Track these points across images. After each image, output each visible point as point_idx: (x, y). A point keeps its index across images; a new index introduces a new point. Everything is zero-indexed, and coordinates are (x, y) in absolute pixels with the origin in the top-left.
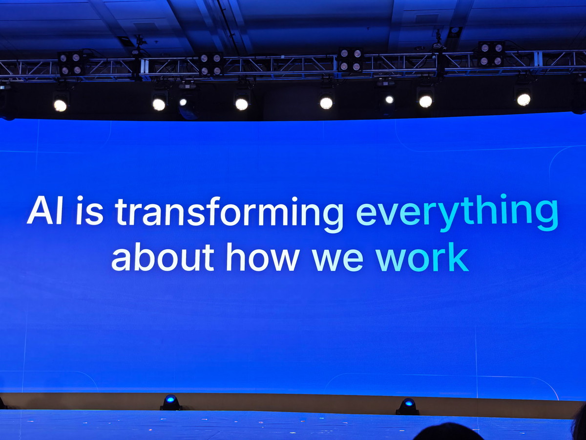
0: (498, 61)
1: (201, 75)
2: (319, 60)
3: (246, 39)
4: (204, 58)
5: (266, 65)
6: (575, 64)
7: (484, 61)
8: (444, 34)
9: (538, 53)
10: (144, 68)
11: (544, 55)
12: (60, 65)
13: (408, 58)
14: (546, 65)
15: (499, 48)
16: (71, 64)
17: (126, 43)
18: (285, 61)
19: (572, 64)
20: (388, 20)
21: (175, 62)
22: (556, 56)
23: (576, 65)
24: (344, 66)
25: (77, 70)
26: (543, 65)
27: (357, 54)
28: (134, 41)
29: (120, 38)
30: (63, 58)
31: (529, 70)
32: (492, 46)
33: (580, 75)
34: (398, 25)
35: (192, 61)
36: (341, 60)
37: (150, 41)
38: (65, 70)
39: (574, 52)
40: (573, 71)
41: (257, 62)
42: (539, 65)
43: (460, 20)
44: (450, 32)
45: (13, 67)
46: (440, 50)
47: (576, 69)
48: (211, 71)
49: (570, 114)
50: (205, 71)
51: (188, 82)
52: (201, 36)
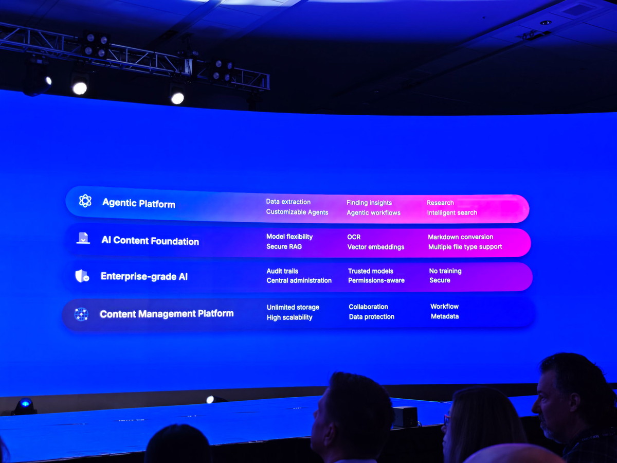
6: (29, 42)
19: (26, 43)
22: (11, 30)
23: (31, 44)
33: (34, 55)
39: (29, 29)
40: (27, 50)
47: (30, 49)
49: (21, 93)
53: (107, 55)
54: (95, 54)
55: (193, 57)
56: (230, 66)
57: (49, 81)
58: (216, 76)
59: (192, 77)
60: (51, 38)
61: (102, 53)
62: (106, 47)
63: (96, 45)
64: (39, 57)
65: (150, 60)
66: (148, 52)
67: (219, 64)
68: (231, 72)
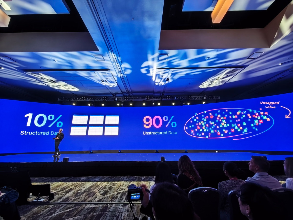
0: (169, 98)
1: (125, 100)
2: (143, 98)
3: (132, 95)
4: (125, 98)
5: (135, 98)
7: (167, 98)
8: (161, 94)
10: (116, 99)
11: (176, 97)
12: (103, 98)
13: (156, 98)
14: (176, 99)
15: (170, 96)
16: (105, 98)
17: (113, 95)
18: (138, 98)
19: (180, 99)
20: (153, 92)
21: (121, 98)
22: (178, 97)
24: (147, 99)
25: (106, 99)
27: (149, 97)
28: (115, 95)
29: (112, 94)
30: (104, 98)
31: (174, 99)
32: (169, 96)
34: (155, 93)
35: (124, 98)
36: (146, 98)
37: (117, 95)
38: (104, 99)
39: (180, 97)
41: (133, 98)
43: (164, 92)
44: (162, 94)
45: (96, 99)
46: (161, 96)
48: (126, 99)
49: (180, 106)
50: (125, 99)
51: (123, 101)
52: (125, 94)
53: (192, 98)
54: (190, 98)
55: (205, 96)
56: (212, 96)
57: (184, 103)
58: (210, 98)
59: (206, 99)
60: (184, 97)
61: (191, 98)
62: (192, 97)
63: (190, 97)
64: (182, 100)
65: (199, 98)
66: (198, 97)
67: (210, 96)
68: (212, 97)
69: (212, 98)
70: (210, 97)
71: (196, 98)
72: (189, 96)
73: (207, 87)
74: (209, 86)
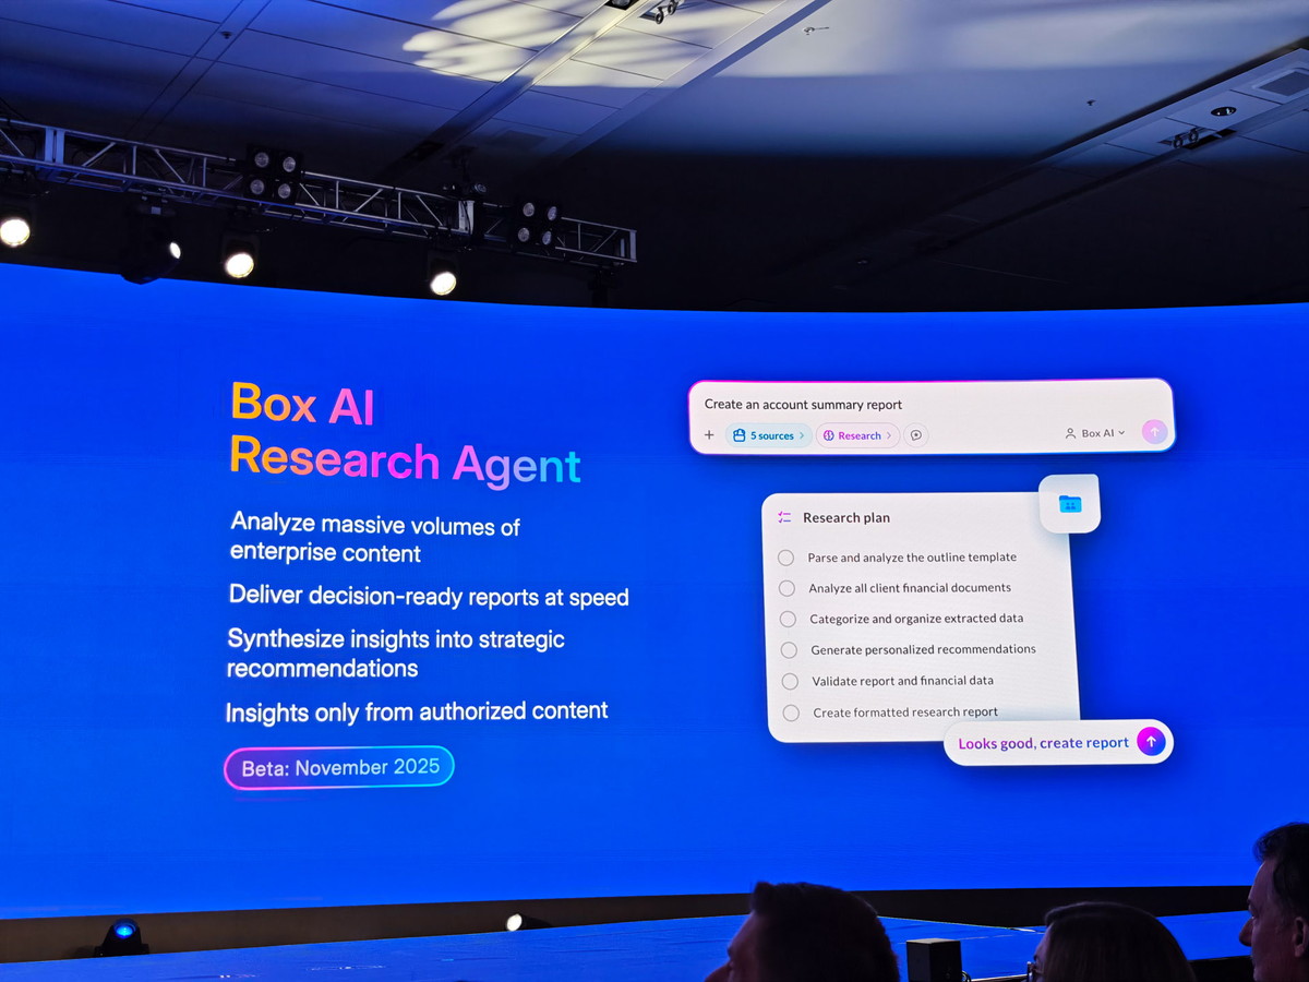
6: (134, 172)
9: (55, 133)
11: (68, 140)
14: (72, 164)
19: (129, 172)
22: (97, 145)
23: (137, 174)
26: (65, 162)
31: (31, 168)
33: (145, 198)
39: (135, 144)
40: (131, 187)
42: (54, 160)
47: (136, 184)
49: (119, 278)
53: (297, 195)
54: (270, 192)
55: (475, 196)
56: (552, 214)
57: (175, 250)
58: (524, 234)
59: (475, 237)
60: (181, 162)
61: (285, 191)
62: (294, 178)
63: (273, 176)
64: (155, 201)
65: (386, 203)
66: (381, 187)
67: (529, 209)
68: (558, 228)
69: (547, 238)
70: (527, 222)
71: (351, 196)
72: (262, 160)
73: (502, 76)
74: (526, 71)
